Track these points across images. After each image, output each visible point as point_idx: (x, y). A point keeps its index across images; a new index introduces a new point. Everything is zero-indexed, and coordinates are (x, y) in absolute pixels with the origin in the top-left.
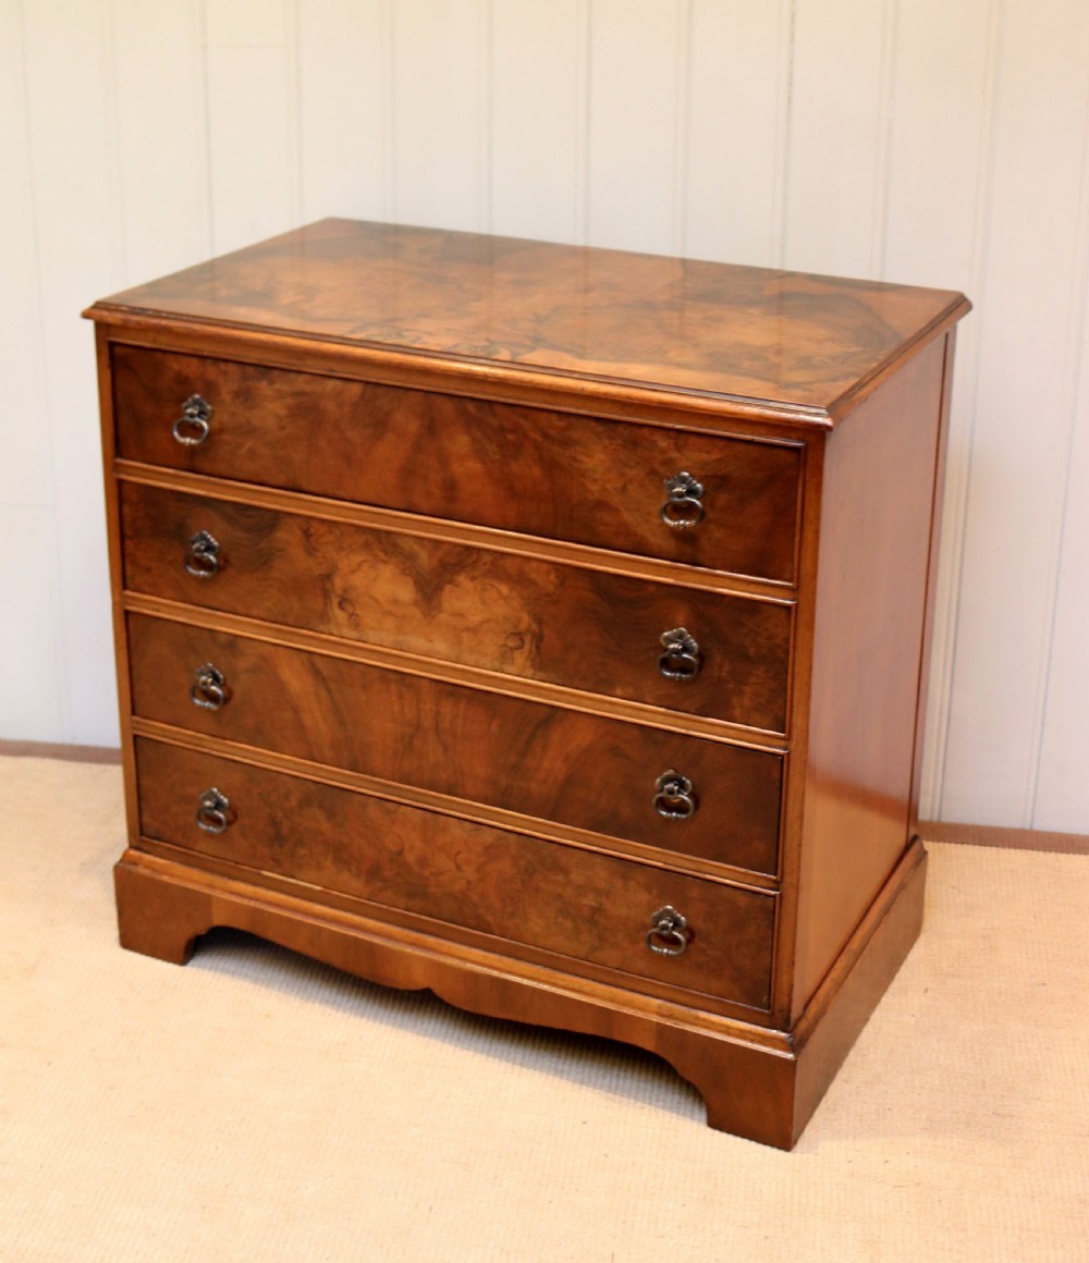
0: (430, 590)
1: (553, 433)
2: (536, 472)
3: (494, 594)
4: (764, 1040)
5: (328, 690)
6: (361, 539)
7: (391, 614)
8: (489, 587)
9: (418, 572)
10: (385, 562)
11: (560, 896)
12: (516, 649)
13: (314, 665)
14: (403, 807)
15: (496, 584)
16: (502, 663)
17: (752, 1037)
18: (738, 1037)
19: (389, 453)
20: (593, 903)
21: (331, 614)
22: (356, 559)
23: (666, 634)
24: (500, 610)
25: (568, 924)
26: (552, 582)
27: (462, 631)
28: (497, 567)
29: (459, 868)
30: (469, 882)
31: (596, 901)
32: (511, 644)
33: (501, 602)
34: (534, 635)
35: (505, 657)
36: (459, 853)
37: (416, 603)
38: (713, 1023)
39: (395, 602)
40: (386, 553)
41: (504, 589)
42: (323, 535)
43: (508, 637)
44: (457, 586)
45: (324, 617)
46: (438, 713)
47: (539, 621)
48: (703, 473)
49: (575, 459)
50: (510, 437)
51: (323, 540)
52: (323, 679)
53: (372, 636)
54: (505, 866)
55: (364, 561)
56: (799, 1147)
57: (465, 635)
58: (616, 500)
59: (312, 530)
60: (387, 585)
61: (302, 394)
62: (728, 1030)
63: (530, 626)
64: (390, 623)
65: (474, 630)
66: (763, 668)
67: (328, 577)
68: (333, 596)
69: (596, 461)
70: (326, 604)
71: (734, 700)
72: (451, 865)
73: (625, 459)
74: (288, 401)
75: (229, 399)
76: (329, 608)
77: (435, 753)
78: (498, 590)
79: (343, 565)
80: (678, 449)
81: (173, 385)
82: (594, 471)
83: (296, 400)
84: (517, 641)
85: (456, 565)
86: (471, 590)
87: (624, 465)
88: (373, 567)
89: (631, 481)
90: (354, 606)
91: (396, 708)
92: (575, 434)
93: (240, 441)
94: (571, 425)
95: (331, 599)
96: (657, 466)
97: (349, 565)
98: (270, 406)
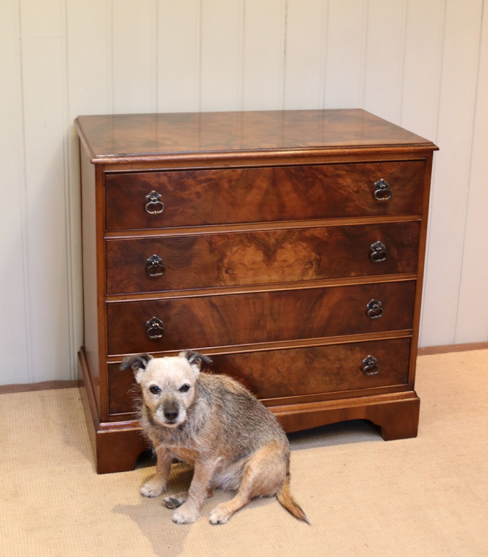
0: (269, 254)
1: (328, 174)
2: (321, 192)
3: (301, 248)
5: (218, 311)
6: (238, 239)
7: (252, 269)
8: (298, 245)
9: (266, 247)
10: (249, 247)
11: (324, 368)
12: (309, 269)
13: (210, 302)
14: (253, 354)
15: (301, 243)
16: (303, 276)
17: (402, 397)
18: (397, 399)
19: (254, 196)
20: (338, 366)
21: (221, 277)
22: (235, 249)
23: (373, 245)
24: (303, 253)
25: (327, 379)
26: (326, 236)
27: (285, 268)
28: (302, 236)
29: (278, 372)
30: (283, 377)
31: (339, 364)
32: (307, 267)
33: (303, 250)
34: (317, 261)
35: (304, 272)
36: (279, 365)
37: (264, 261)
38: (386, 398)
39: (254, 263)
40: (249, 243)
41: (305, 245)
42: (219, 242)
43: (306, 265)
44: (283, 248)
45: (218, 279)
46: (272, 306)
47: (319, 254)
48: (389, 177)
49: (338, 183)
50: (310, 180)
51: (219, 244)
52: (216, 307)
53: (242, 281)
54: (300, 364)
55: (240, 248)
56: (419, 434)
57: (286, 269)
58: (354, 196)
59: (213, 241)
60: (252, 255)
61: (210, 179)
62: (392, 398)
63: (315, 257)
64: (251, 273)
65: (290, 266)
66: (410, 249)
67: (221, 260)
68: (222, 268)
69: (347, 181)
70: (219, 273)
72: (275, 372)
73: (358, 179)
74: (203, 184)
75: (172, 189)
76: (220, 275)
77: (270, 325)
78: (302, 246)
79: (228, 253)
80: (380, 170)
81: (140, 188)
82: (345, 186)
83: (208, 183)
84: (310, 265)
85: (283, 239)
86: (290, 248)
87: (358, 181)
88: (243, 250)
89: (360, 187)
90: (233, 270)
91: (252, 310)
92: (339, 172)
93: (177, 208)
94: (337, 169)
95: (221, 270)
96: (371, 179)
97: (231, 252)
98: (193, 188)
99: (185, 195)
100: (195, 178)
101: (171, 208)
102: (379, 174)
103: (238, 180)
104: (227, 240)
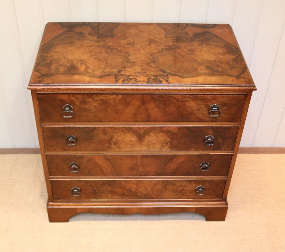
0: (141, 137)
1: (180, 100)
2: (174, 109)
3: (160, 136)
4: (220, 204)
5: (110, 162)
6: (121, 130)
7: (130, 144)
8: (159, 134)
9: (138, 134)
10: (127, 133)
11: (173, 189)
12: (165, 146)
13: (106, 158)
14: (131, 181)
15: (161, 133)
16: (161, 149)
17: (218, 204)
18: (215, 205)
19: (130, 110)
21: (111, 147)
22: (119, 134)
23: (206, 137)
25: (175, 194)
26: (177, 131)
27: (150, 144)
28: (161, 130)
29: (146, 189)
30: (149, 191)
31: (182, 188)
32: (164, 145)
33: (162, 137)
34: (170, 142)
35: (162, 147)
36: (146, 186)
37: (137, 141)
39: (131, 141)
40: (128, 132)
41: (163, 134)
42: (109, 130)
43: (163, 144)
44: (149, 135)
46: (142, 161)
47: (172, 139)
48: (220, 103)
49: (185, 105)
50: (167, 102)
51: (109, 131)
52: (109, 160)
53: (124, 150)
54: (159, 186)
55: (122, 134)
58: (196, 112)
59: (106, 130)
60: (130, 138)
61: (103, 100)
62: (212, 205)
63: (169, 140)
64: (129, 146)
65: (154, 144)
66: (230, 139)
67: (111, 139)
68: (112, 143)
69: (192, 104)
71: (222, 146)
72: (144, 189)
73: (199, 103)
74: (98, 102)
75: (78, 104)
76: (111, 146)
77: (141, 169)
78: (161, 135)
79: (115, 136)
80: (214, 99)
81: (59, 103)
82: (190, 107)
83: (101, 102)
84: (166, 144)
85: (149, 131)
86: (153, 136)
87: (199, 104)
88: (124, 135)
89: (200, 107)
90: (118, 144)
91: (130, 162)
92: (186, 99)
93: (82, 113)
94: (185, 97)
95: (111, 144)
96: (208, 103)
97: (117, 136)
98: (92, 104)
99: (87, 107)
100: (93, 98)
101: (79, 113)
102: (213, 101)
103: (120, 100)
104: (114, 130)
